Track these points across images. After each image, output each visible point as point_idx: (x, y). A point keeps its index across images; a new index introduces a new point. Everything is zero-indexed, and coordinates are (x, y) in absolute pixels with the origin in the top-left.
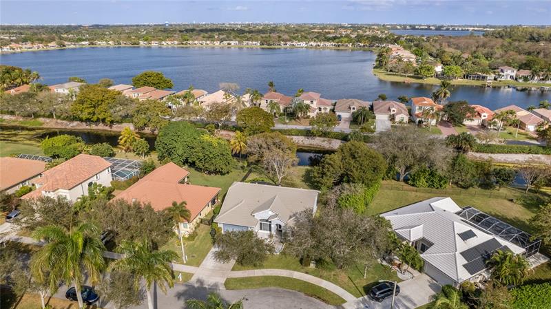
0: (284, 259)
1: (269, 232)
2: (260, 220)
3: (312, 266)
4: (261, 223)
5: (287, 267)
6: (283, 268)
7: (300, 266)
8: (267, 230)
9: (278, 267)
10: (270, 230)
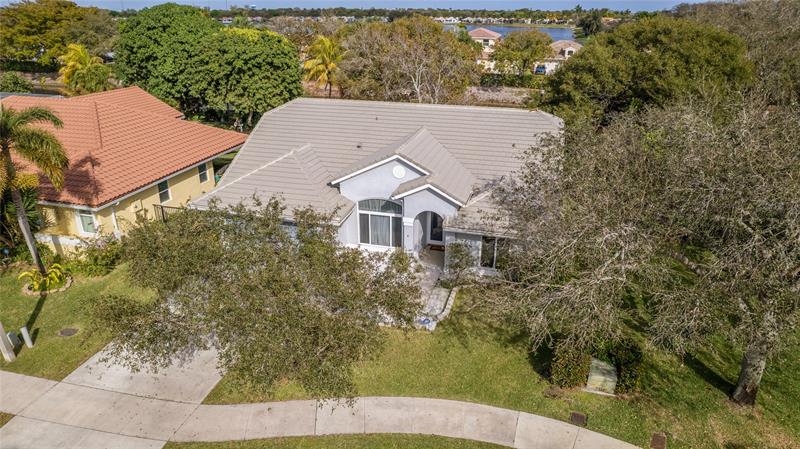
0: (456, 350)
1: (393, 249)
2: (364, 204)
3: (599, 383)
4: (364, 218)
5: (475, 388)
6: (456, 392)
7: (539, 388)
8: (386, 244)
9: (432, 390)
10: (398, 242)
